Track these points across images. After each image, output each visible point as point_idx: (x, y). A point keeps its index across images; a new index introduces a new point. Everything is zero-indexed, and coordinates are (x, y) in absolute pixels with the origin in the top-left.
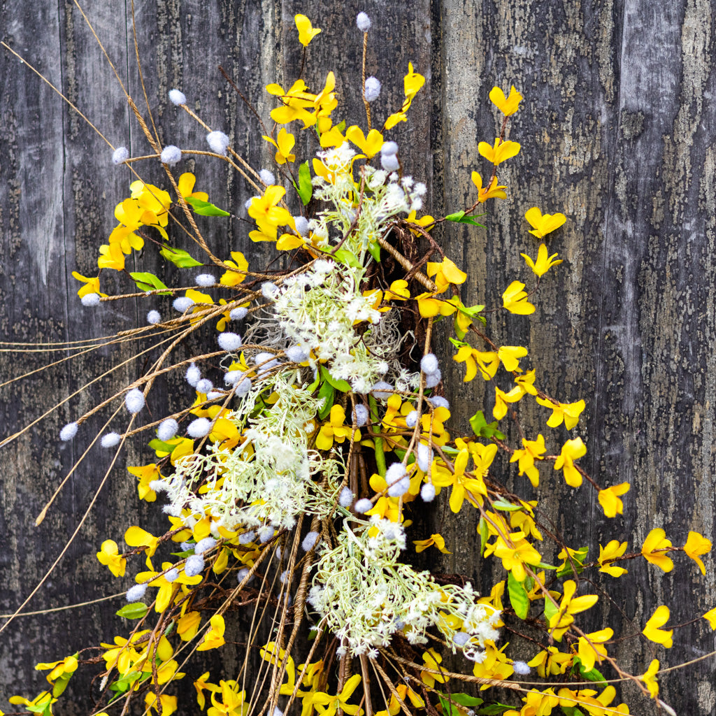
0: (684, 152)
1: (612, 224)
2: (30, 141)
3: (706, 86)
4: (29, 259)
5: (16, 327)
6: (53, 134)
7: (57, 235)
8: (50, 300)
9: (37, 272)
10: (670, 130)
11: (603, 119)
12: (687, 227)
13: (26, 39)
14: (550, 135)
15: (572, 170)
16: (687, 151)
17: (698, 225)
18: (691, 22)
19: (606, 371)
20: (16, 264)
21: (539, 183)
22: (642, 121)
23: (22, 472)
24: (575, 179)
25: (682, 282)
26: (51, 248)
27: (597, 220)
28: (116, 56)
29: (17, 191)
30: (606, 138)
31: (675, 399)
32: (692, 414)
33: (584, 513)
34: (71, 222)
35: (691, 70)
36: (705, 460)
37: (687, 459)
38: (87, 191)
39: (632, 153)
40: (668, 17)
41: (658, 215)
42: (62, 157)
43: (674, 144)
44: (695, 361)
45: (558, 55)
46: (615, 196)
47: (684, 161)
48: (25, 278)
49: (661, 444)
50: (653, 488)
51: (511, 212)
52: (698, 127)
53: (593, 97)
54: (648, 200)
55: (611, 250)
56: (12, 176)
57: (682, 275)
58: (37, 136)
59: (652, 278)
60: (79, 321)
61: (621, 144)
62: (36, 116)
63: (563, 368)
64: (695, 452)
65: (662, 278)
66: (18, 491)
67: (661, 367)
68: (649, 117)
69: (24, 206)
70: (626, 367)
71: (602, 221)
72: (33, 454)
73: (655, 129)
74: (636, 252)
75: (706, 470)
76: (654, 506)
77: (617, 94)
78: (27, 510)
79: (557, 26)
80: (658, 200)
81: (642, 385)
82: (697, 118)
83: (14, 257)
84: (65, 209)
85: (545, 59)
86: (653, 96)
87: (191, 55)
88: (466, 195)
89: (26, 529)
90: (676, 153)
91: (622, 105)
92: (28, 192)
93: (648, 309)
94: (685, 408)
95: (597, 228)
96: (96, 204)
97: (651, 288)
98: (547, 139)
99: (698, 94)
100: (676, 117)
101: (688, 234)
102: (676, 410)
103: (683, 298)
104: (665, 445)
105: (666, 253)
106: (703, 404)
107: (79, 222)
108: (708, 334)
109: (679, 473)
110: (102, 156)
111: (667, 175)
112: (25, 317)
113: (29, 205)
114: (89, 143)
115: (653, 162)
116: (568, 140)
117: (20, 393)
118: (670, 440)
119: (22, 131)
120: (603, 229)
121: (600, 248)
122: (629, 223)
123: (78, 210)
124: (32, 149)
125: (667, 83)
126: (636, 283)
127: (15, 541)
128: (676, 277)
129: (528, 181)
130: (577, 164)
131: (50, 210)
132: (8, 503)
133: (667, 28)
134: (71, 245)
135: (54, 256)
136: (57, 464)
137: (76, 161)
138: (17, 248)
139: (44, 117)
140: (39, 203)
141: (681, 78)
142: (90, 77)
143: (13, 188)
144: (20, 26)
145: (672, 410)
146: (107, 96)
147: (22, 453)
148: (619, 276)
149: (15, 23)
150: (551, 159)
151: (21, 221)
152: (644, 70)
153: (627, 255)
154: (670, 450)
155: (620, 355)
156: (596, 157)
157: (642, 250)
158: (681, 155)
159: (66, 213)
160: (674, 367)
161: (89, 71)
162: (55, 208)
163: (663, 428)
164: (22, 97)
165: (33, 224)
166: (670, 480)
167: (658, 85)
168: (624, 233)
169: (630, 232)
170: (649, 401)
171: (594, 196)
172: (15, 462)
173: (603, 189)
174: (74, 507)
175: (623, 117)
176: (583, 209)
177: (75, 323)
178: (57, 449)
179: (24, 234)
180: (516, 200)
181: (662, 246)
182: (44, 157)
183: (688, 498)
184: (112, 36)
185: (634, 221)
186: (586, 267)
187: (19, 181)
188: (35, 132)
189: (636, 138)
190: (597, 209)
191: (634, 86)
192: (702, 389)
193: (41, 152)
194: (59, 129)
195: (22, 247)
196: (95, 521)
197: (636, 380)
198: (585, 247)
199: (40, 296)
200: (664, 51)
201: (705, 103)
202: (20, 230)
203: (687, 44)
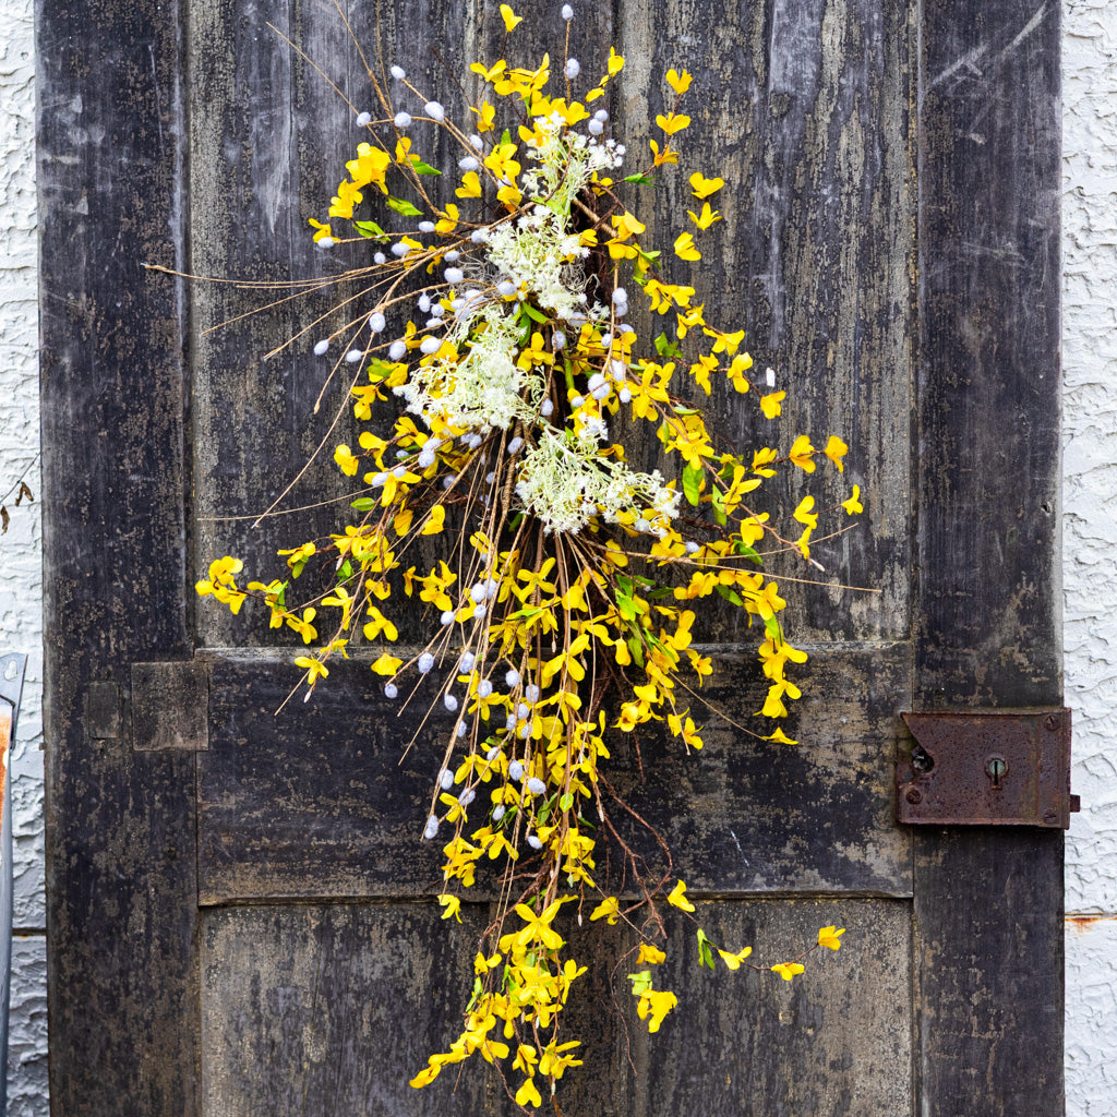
0: (823, 128)
1: (761, 189)
2: (262, 108)
3: (842, 73)
4: (260, 210)
5: (247, 270)
6: (282, 103)
7: (284, 189)
8: (277, 247)
9: (266, 222)
10: (811, 110)
11: (755, 100)
12: (825, 192)
13: (259, 20)
14: (710, 112)
15: (728, 143)
16: (825, 128)
17: (834, 190)
18: (830, 19)
19: (755, 313)
20: (247, 215)
21: (701, 152)
22: (788, 102)
23: (250, 395)
24: (731, 149)
25: (820, 238)
26: (278, 202)
27: (749, 184)
28: (338, 37)
29: (249, 152)
30: (757, 115)
31: (813, 337)
32: (827, 350)
33: (735, 433)
34: (296, 180)
35: (829, 59)
36: (837, 389)
37: (822, 389)
38: (311, 152)
39: (779, 128)
40: (811, 15)
41: (801, 181)
42: (290, 123)
43: (815, 122)
44: (830, 305)
45: (718, 44)
46: (764, 164)
47: (823, 137)
48: (255, 227)
49: (800, 376)
50: (793, 412)
51: (677, 177)
52: (835, 108)
53: (747, 81)
54: (792, 169)
55: (760, 211)
56: (246, 138)
57: (820, 233)
58: (268, 104)
59: (795, 235)
60: (302, 265)
61: (770, 121)
62: (267, 87)
63: (718, 310)
64: (829, 383)
65: (802, 235)
66: (247, 412)
67: (801, 310)
68: (794, 98)
69: (255, 165)
70: (772, 310)
71: (753, 186)
72: (260, 380)
73: (799, 109)
74: (781, 212)
75: (838, 397)
76: (794, 428)
77: (767, 78)
78: (254, 429)
79: (717, 20)
80: (800, 169)
81: (785, 325)
82: (834, 100)
83: (246, 209)
84: (291, 167)
85: (706, 47)
86: (797, 81)
87: (403, 37)
88: (638, 161)
89: (252, 445)
90: (816, 129)
91: (771, 88)
92: (259, 154)
93: (791, 261)
94: (820, 345)
95: (749, 191)
96: (318, 163)
97: (794, 243)
98: (708, 115)
99: (835, 80)
100: (817, 99)
101: (826, 198)
102: (814, 347)
103: (820, 252)
104: (803, 376)
105: (807, 213)
106: (836, 342)
107: (303, 179)
108: (841, 283)
109: (815, 400)
110: (325, 122)
111: (808, 148)
112: (254, 261)
113: (260, 163)
114: (314, 111)
115: (796, 136)
116: (725, 117)
117: (249, 326)
118: (808, 372)
119: (255, 100)
120: (754, 193)
121: (751, 209)
122: (776, 188)
123: (303, 169)
124: (263, 115)
125: (809, 70)
126: (781, 239)
127: (243, 456)
128: (815, 234)
129: (691, 150)
130: (733, 137)
131: (278, 169)
132: (237, 423)
133: (810, 23)
134: (296, 198)
135: (281, 208)
136: (281, 388)
137: (302, 127)
138: (249, 201)
139: (274, 87)
140: (268, 162)
141: (821, 65)
142: (315, 54)
143: (246, 149)
144: (255, 8)
145: (810, 347)
146: (330, 71)
147: (250, 379)
148: (767, 233)
149: (250, 6)
150: (711, 132)
151: (253, 177)
152: (790, 58)
153: (773, 215)
154: (808, 380)
155: (767, 300)
156: (749, 131)
157: (787, 211)
158: (820, 131)
159: (292, 171)
160: (812, 310)
161: (314, 48)
162: (283, 167)
163: (802, 362)
164: (255, 70)
165: (263, 180)
166: (807, 406)
167: (802, 72)
168: (772, 196)
169: (776, 195)
170: (791, 339)
171: (746, 165)
172: (244, 386)
173: (754, 158)
174: (295, 426)
175: (771, 98)
176: (738, 175)
177: (298, 267)
178: (281, 376)
179: (255, 189)
180: (681, 167)
181: (803, 208)
182: (273, 124)
183: (822, 422)
184: (335, 20)
185: (780, 186)
186: (739, 224)
187: (251, 142)
188: (266, 100)
189: (782, 116)
190: (749, 176)
191: (781, 73)
192: (835, 329)
193: (271, 118)
194: (287, 99)
195: (253, 199)
196: (313, 438)
197: (780, 321)
198: (738, 207)
199: (268, 242)
200: (807, 42)
201: (841, 88)
202: (252, 185)
203: (827, 38)
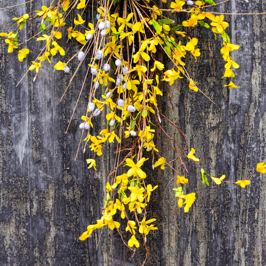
0: (252, 119)
1: (226, 145)
2: (16, 113)
3: (260, 96)
4: (16, 155)
5: (10, 180)
6: (25, 110)
7: (26, 147)
8: (23, 170)
9: (18, 160)
10: (247, 111)
11: (224, 107)
12: (253, 146)
13: (15, 76)
14: (205, 113)
15: (212, 126)
16: (253, 119)
17: (257, 145)
18: (255, 73)
19: (224, 197)
20: (10, 157)
21: (201, 130)
22: (237, 108)
23: (12, 233)
24: (214, 128)
25: (251, 165)
26: (24, 152)
27: (221, 143)
28: (48, 82)
29: (11, 131)
30: (224, 114)
31: (249, 207)
32: (255, 212)
33: (216, 248)
34: (31, 142)
35: (254, 90)
36: (259, 229)
37: (253, 229)
38: (37, 131)
39: (234, 119)
40: (247, 72)
41: (243, 142)
42: (28, 119)
43: (249, 117)
44: (256, 194)
45: (208, 84)
46: (228, 135)
47: (252, 123)
48: (14, 162)
49: (243, 223)
50: (241, 239)
51: (191, 140)
52: (257, 111)
53: (220, 100)
54: (239, 136)
55: (226, 154)
56: (10, 125)
57: (251, 163)
58: (19, 111)
59: (241, 164)
60: (34, 178)
61: (230, 116)
62: (19, 104)
63: (209, 196)
64: (256, 226)
65: (244, 164)
66: (11, 240)
67: (243, 196)
68: (240, 107)
69: (14, 136)
70: (231, 196)
71: (223, 143)
72: (16, 227)
73: (242, 111)
74: (235, 155)
75: (260, 232)
76: (241, 245)
77: (228, 99)
78: (14, 247)
79: (207, 74)
80: (243, 136)
81: (237, 202)
82: (257, 107)
83: (10, 155)
84: (29, 137)
85: (203, 86)
86: (241, 99)
87: (76, 82)
88: (175, 134)
89: (13, 254)
90: (249, 120)
91: (230, 102)
92: (16, 131)
93: (239, 175)
94: (252, 210)
95: (221, 146)
96: (40, 136)
97: (240, 167)
98: (203, 114)
99: (257, 99)
100: (249, 107)
101: (253, 148)
102: (249, 211)
103: (251, 171)
104: (245, 223)
105: (246, 155)
106: (258, 209)
107: (34, 142)
108: (260, 184)
109: (250, 234)
110: (43, 118)
111: (246, 128)
112: (14, 177)
113: (16, 136)
114: (38, 114)
115: (241, 123)
116: (211, 115)
117: (11, 204)
118: (247, 222)
119: (14, 109)
120: (224, 146)
121: (222, 153)
122: (233, 144)
123: (34, 138)
124: (17, 115)
125: (246, 95)
126: (235, 166)
127: (9, 258)
128: (249, 164)
129: (197, 129)
130: (214, 123)
131: (24, 138)
132: (7, 245)
133: (246, 75)
134: (31, 150)
135: (25, 154)
136: (25, 230)
137: (33, 120)
138: (11, 151)
139: (22, 104)
140: (19, 135)
141: (251, 93)
142: (39, 90)
143: (10, 130)
144: (13, 71)
145: (247, 211)
146: (45, 97)
147: (12, 226)
148: (229, 163)
149: (11, 70)
150: (205, 121)
151: (13, 141)
152: (238, 90)
153: (232, 156)
154: (247, 225)
155: (229, 191)
156: (221, 121)
157: (237, 154)
158: (251, 120)
159: (29, 139)
160: (248, 196)
161: (38, 87)
162: (25, 137)
163: (244, 217)
164: (14, 97)
165: (17, 143)
166: (247, 236)
167: (243, 96)
168: (231, 148)
169: (233, 148)
170: (239, 208)
171: (220, 135)
172: (9, 229)
173: (223, 132)
174: (31, 246)
175: (230, 107)
176: (216, 139)
177: (32, 179)
178: (25, 225)
179: (14, 146)
180: (192, 136)
181: (244, 153)
182: (21, 119)
183: (253, 243)
184: (47, 75)
185: (234, 144)
186: (217, 160)
187: (12, 127)
188: (18, 109)
189: (235, 114)
190: (221, 139)
191: (234, 96)
192: (258, 204)
193: (20, 117)
194: (27, 109)
195: (13, 151)
196: (39, 251)
197: (235, 200)
198: (217, 153)
199: (19, 169)
200: (245, 83)
201: (259, 102)
202: (12, 145)
203: (253, 81)
